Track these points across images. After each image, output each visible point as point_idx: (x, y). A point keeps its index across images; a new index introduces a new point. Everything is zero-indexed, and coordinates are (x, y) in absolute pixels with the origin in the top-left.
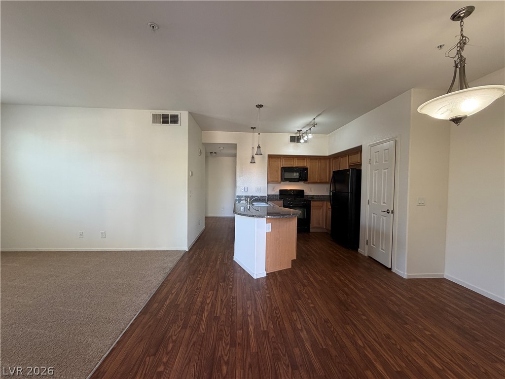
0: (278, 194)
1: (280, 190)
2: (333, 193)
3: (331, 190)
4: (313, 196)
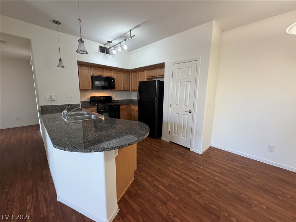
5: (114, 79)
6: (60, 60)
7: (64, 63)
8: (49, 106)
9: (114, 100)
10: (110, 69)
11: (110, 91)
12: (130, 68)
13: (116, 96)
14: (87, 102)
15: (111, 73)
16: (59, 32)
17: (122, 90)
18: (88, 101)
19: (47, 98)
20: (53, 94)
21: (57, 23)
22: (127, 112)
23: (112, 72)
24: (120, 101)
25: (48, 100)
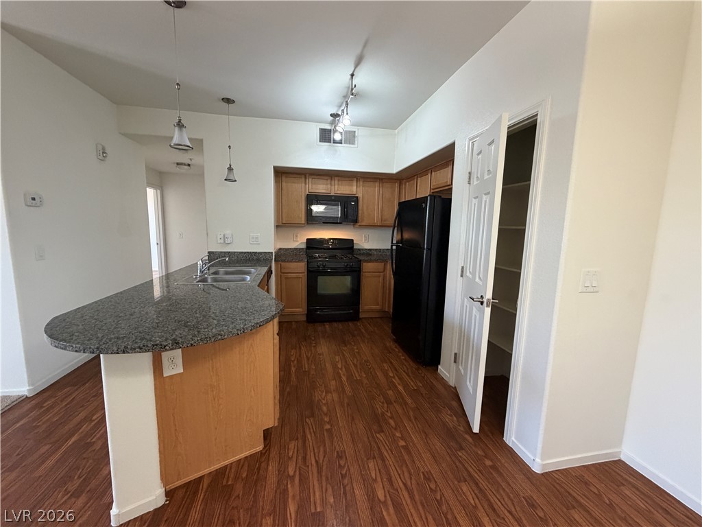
0: (304, 246)
1: (307, 239)
2: (397, 246)
3: (395, 242)
4: (370, 250)
5: (356, 199)
6: (230, 169)
7: (236, 174)
8: (221, 252)
9: (359, 250)
10: (349, 177)
11: (352, 227)
12: (394, 169)
13: (367, 240)
14: (300, 249)
15: (352, 185)
16: (231, 117)
17: (378, 226)
18: (303, 249)
19: (218, 238)
20: (228, 233)
21: (228, 101)
22: (381, 278)
23: (355, 183)
24: (375, 253)
25: (219, 241)
